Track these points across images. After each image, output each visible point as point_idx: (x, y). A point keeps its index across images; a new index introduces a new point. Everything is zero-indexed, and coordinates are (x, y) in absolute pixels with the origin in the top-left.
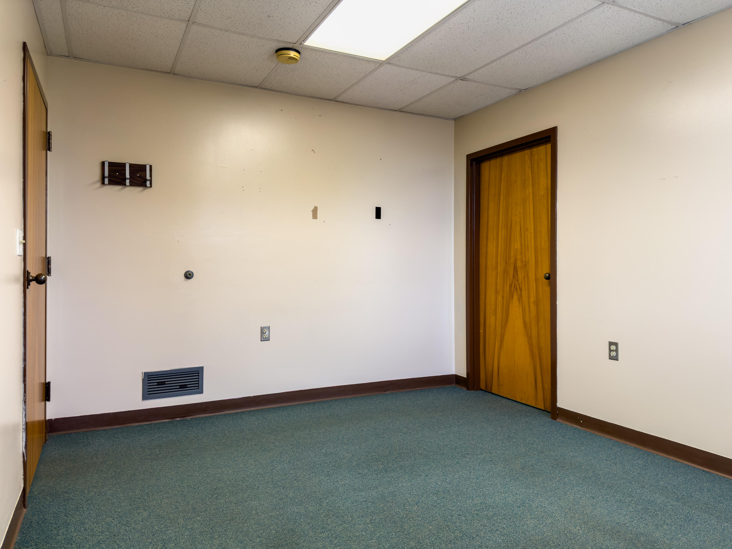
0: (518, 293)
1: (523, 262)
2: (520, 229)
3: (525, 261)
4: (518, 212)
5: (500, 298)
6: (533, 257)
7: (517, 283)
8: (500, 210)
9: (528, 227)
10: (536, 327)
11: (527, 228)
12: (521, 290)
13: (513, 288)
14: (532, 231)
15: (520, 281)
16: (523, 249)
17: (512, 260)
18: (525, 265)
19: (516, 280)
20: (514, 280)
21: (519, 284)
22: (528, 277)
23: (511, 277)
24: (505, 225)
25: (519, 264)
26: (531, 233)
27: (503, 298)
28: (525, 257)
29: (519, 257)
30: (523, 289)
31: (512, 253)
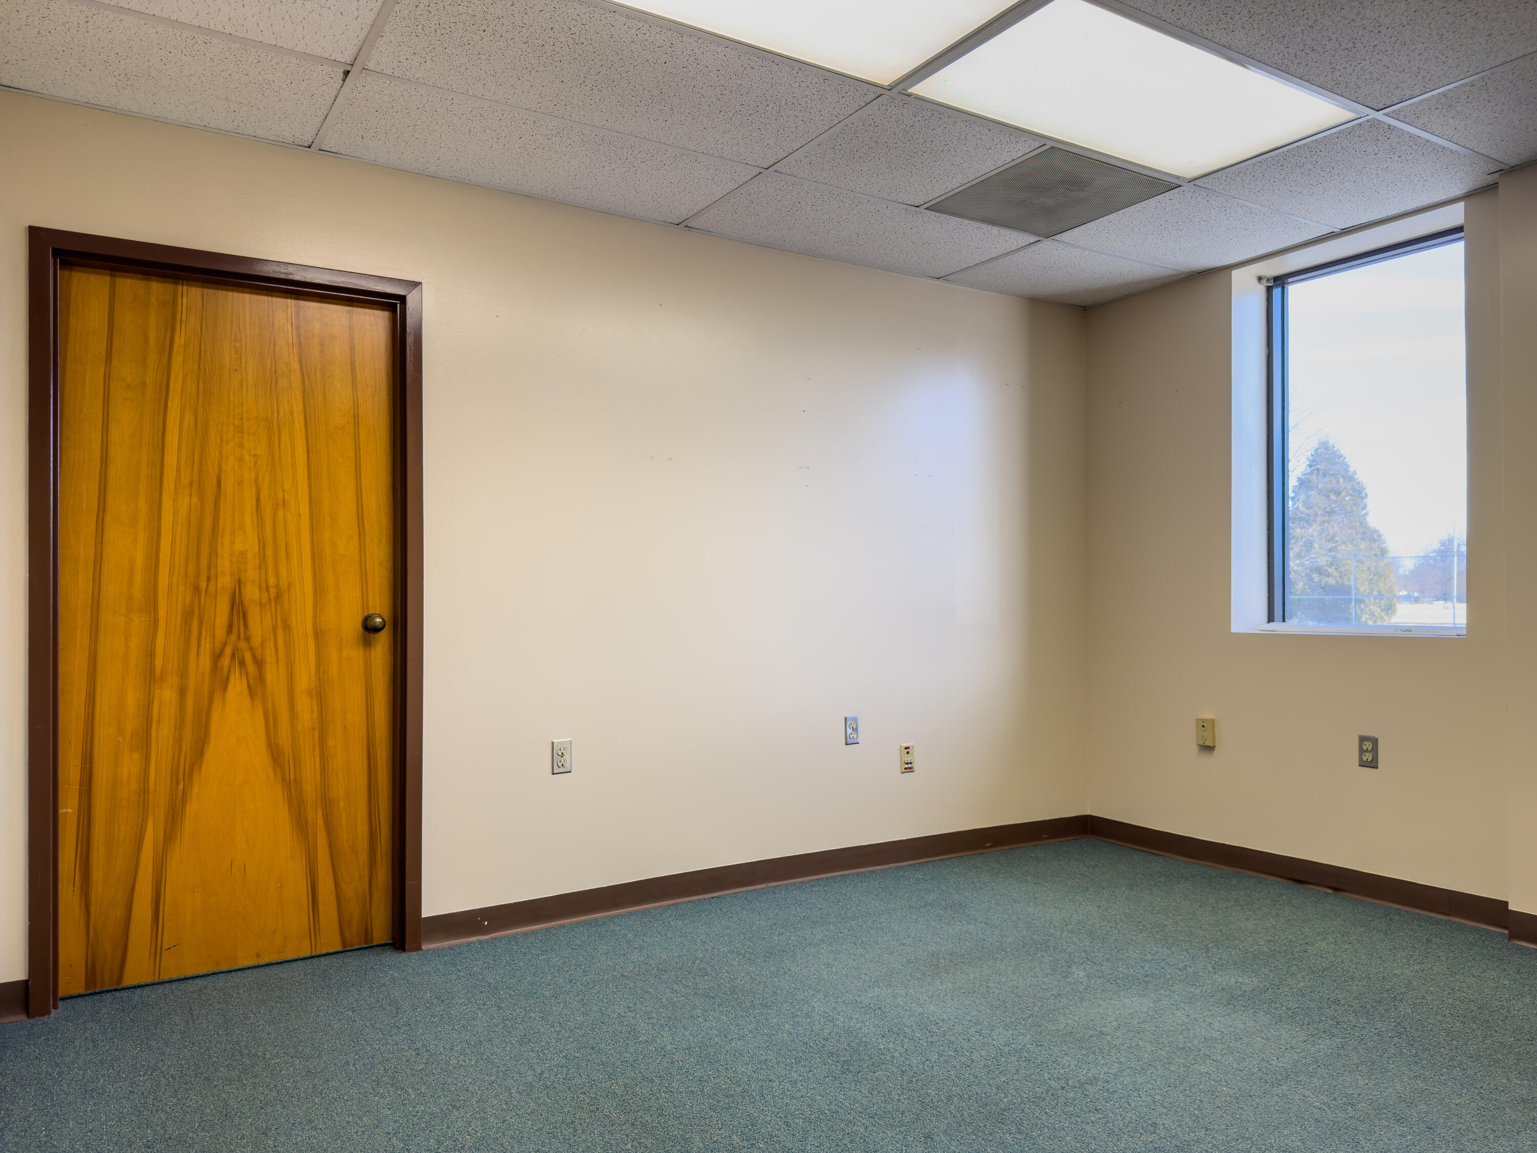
0: (247, 674)
1: (267, 589)
2: (258, 500)
3: (277, 586)
4: (250, 455)
5: (167, 695)
6: (308, 575)
7: (243, 645)
8: (168, 438)
9: (287, 497)
10: (317, 752)
11: (284, 500)
12: (259, 663)
13: (226, 661)
14: (305, 510)
15: (256, 640)
16: (269, 552)
17: (225, 582)
18: (278, 597)
19: (239, 638)
20: (233, 638)
21: (251, 649)
22: (287, 627)
23: (220, 632)
24: (191, 484)
25: (251, 593)
26: (299, 514)
27: (182, 692)
28: (277, 577)
29: (252, 574)
30: (269, 658)
31: (224, 564)
